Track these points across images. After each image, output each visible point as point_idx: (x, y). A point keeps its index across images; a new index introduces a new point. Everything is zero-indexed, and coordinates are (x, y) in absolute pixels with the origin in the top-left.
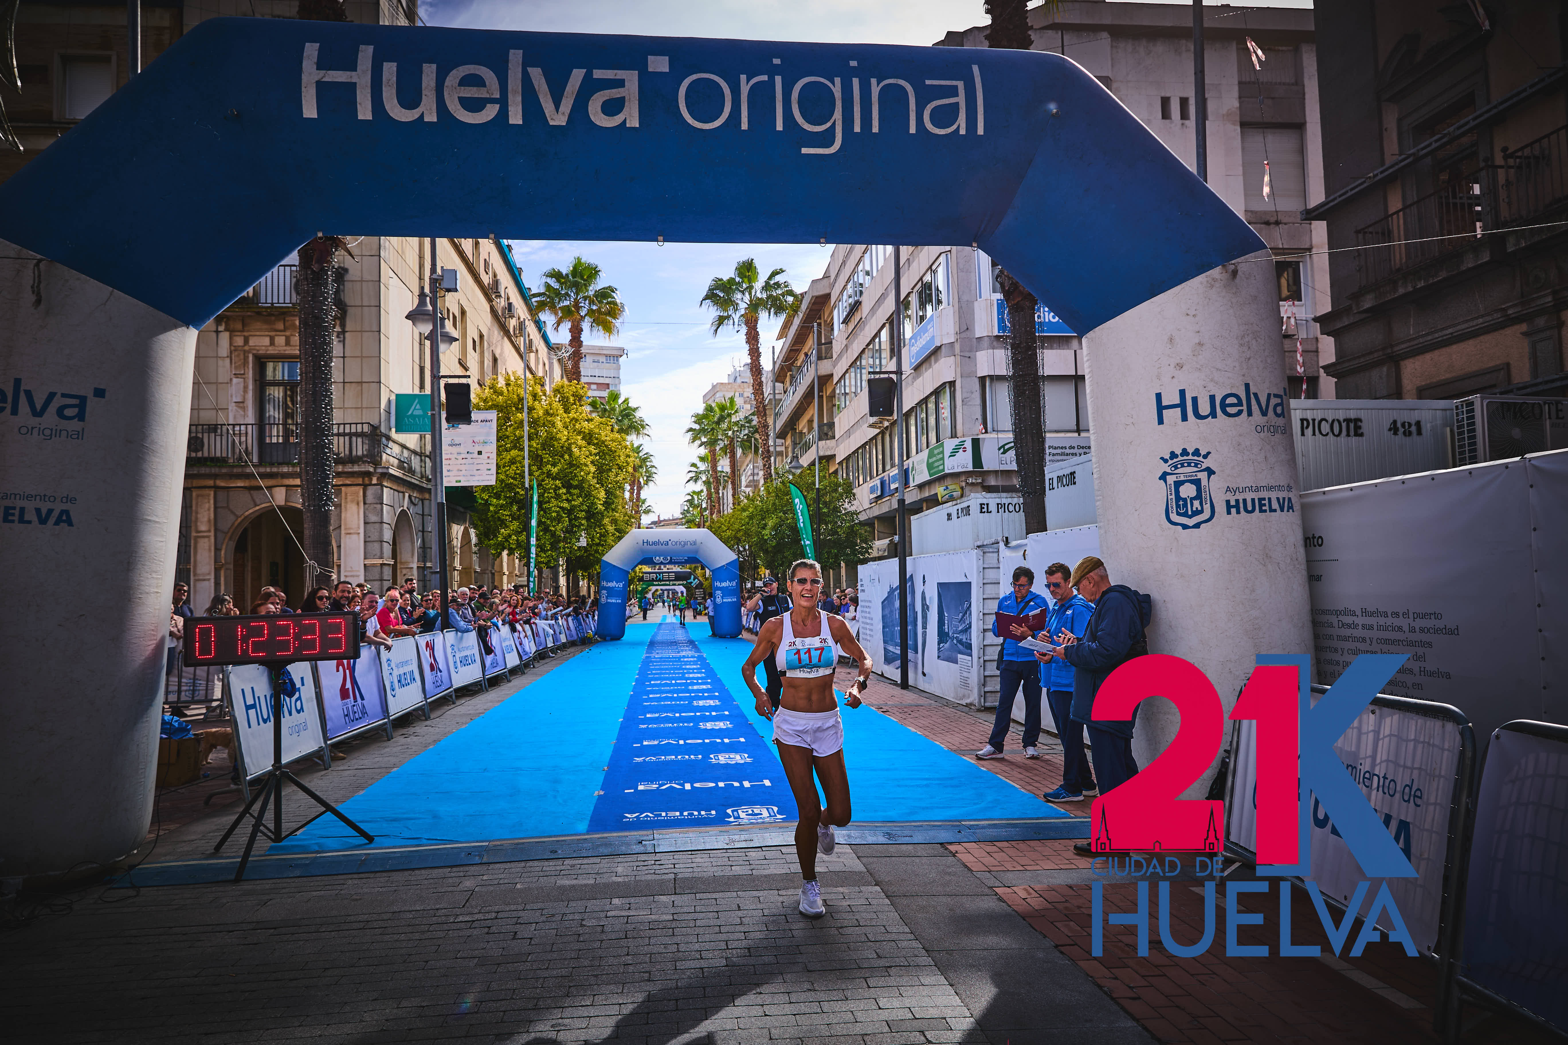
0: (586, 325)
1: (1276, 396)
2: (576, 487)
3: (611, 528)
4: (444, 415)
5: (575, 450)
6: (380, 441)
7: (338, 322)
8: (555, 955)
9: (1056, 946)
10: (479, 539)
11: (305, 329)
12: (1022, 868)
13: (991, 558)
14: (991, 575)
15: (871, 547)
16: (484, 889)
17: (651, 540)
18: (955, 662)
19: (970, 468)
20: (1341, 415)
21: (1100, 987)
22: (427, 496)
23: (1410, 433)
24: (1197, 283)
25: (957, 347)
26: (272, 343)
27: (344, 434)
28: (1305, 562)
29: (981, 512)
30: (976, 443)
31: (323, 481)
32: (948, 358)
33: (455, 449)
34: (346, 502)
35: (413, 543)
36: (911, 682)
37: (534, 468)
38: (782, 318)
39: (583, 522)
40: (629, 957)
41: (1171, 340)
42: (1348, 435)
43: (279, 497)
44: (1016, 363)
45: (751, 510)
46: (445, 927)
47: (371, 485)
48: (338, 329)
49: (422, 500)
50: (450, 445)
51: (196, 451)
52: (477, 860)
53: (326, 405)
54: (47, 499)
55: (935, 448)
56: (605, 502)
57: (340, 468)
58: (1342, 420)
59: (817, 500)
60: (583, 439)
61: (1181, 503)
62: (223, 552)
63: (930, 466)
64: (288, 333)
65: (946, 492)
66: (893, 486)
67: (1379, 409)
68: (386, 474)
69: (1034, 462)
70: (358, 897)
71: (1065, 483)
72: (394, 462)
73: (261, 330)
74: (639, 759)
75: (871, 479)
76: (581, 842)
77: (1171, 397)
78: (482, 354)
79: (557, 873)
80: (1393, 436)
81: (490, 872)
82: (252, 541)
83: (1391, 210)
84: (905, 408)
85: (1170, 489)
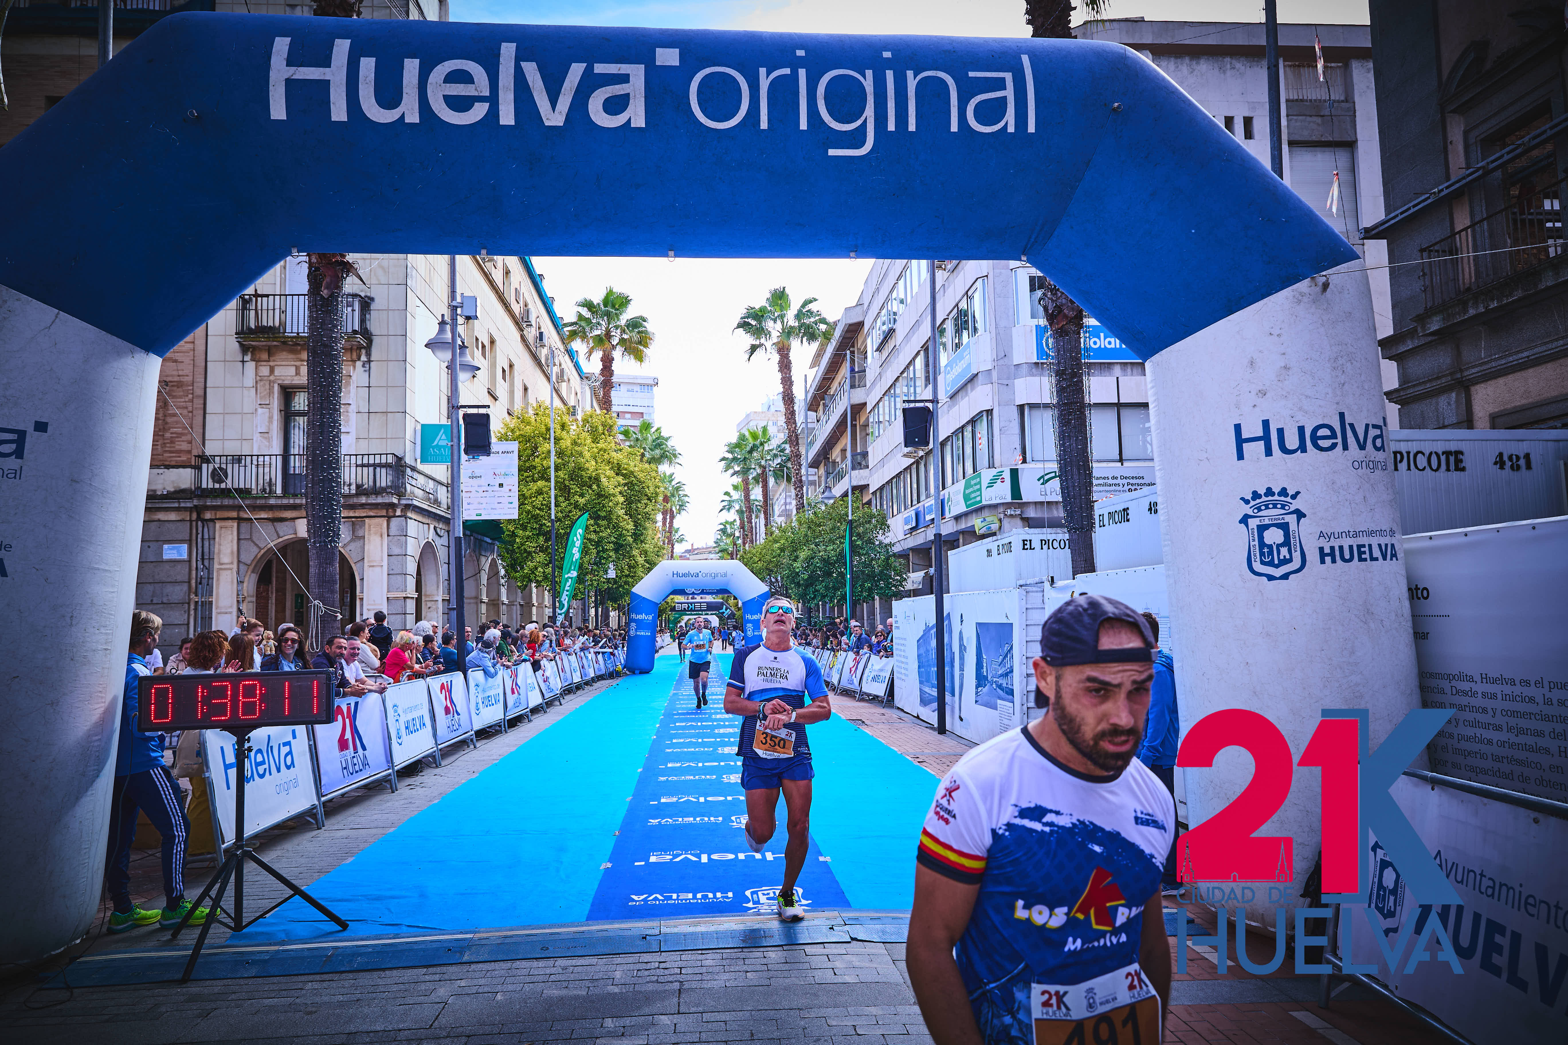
0: (617, 354)
1: (1374, 426)
2: (604, 518)
3: (641, 560)
4: (463, 447)
5: (604, 480)
6: (404, 472)
7: (363, 351)
10: (506, 571)
11: (314, 358)
13: (1035, 598)
14: (1035, 616)
15: (905, 579)
16: (459, 1000)
17: (680, 572)
18: (995, 707)
19: (1009, 500)
20: (1440, 448)
22: (448, 526)
23: (1519, 468)
24: (1281, 299)
25: (995, 374)
26: (298, 373)
27: (368, 465)
28: (1410, 618)
29: (1024, 549)
30: (1014, 473)
31: (331, 517)
32: (984, 386)
33: (474, 482)
34: (370, 534)
35: (438, 575)
36: (948, 726)
37: (561, 499)
38: (815, 345)
39: (611, 554)
41: (1252, 363)
42: (1448, 470)
43: (301, 529)
44: (1061, 391)
45: (782, 542)
47: (395, 516)
48: (364, 358)
49: (448, 532)
50: (470, 477)
51: (220, 481)
52: (456, 957)
53: (334, 436)
55: (972, 478)
56: (634, 534)
57: (363, 500)
58: (1440, 453)
59: (850, 532)
60: (612, 468)
61: (1266, 550)
62: (245, 585)
63: (966, 498)
66: (928, 517)
67: (1482, 440)
68: (410, 505)
69: (1081, 496)
70: (314, 1009)
71: (1117, 520)
72: (419, 493)
73: (286, 360)
74: (654, 822)
75: (905, 509)
76: (578, 936)
77: (1252, 429)
78: (512, 385)
79: (546, 978)
80: (1499, 471)
81: (470, 975)
82: (277, 572)
83: (1459, 227)
84: (941, 437)
85: (1253, 533)
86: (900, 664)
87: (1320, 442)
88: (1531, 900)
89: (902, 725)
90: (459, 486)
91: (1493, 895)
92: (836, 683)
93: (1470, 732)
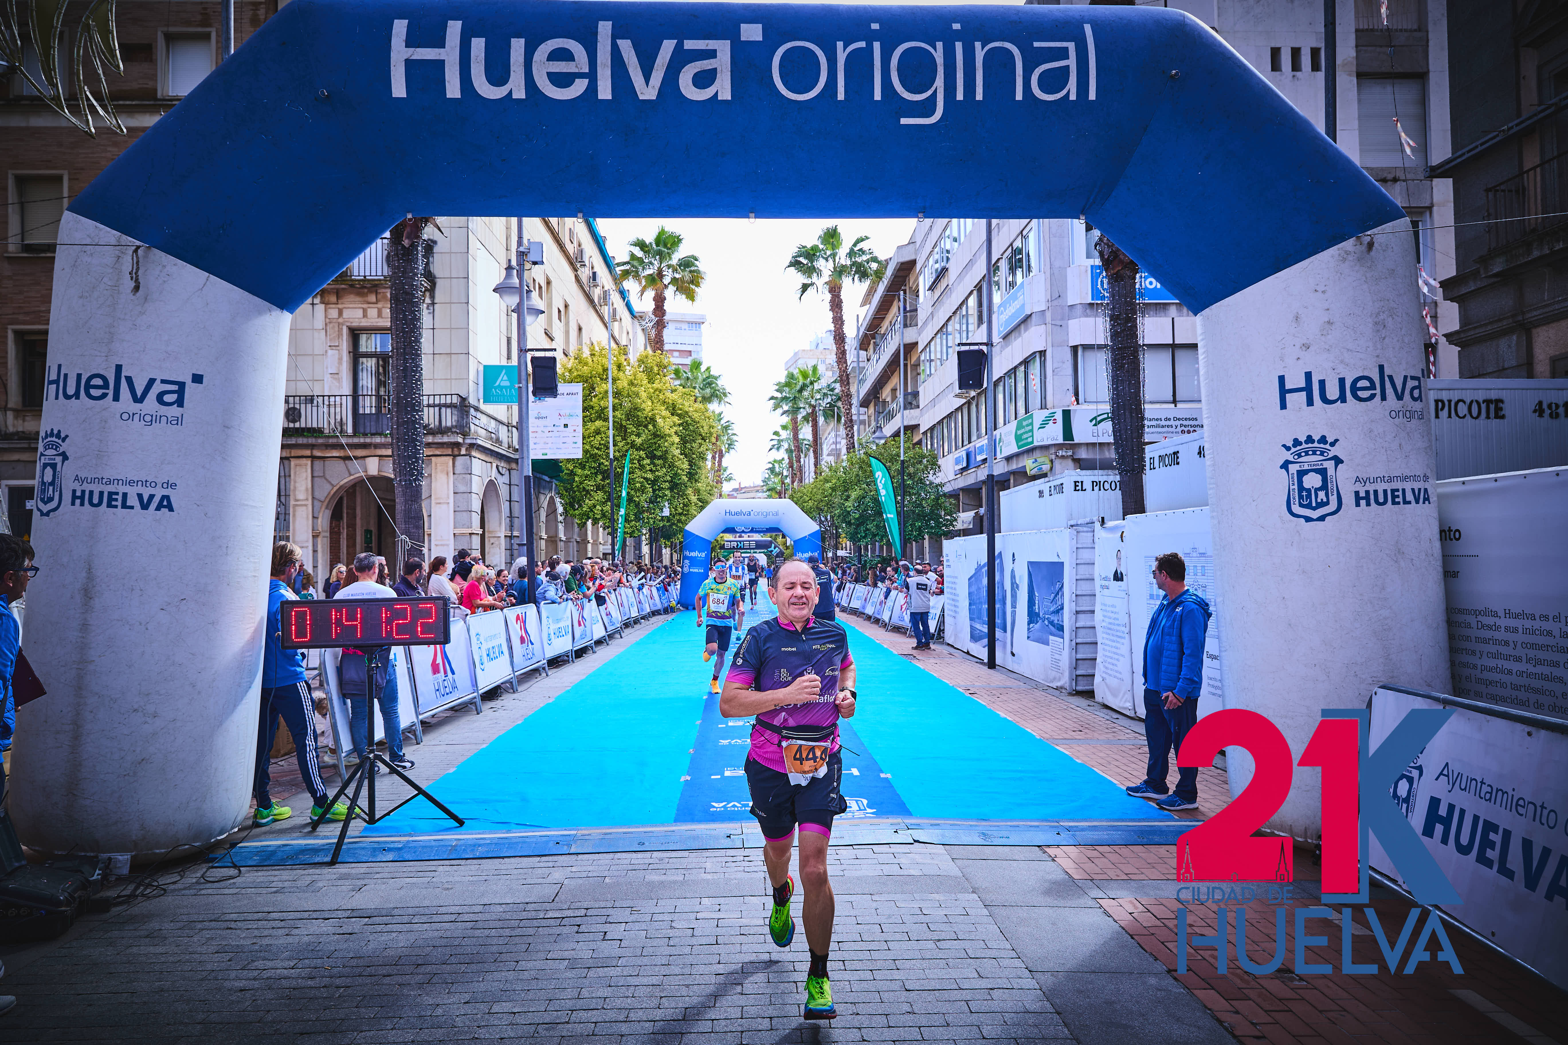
0: (669, 293)
1: (1413, 378)
2: (660, 458)
3: (694, 499)
4: (531, 389)
5: (659, 421)
6: (468, 412)
7: (428, 294)
8: (645, 960)
9: (1169, 971)
10: (565, 509)
11: (396, 305)
12: (1125, 877)
13: (1086, 538)
14: (1085, 555)
15: (956, 520)
16: (573, 882)
17: (731, 511)
18: (1047, 643)
19: (1060, 440)
20: (1481, 396)
21: (1220, 1022)
22: (514, 466)
23: (1557, 415)
24: (1327, 257)
25: (1048, 315)
26: (365, 315)
27: (434, 406)
28: (1441, 558)
29: (1075, 490)
30: (1067, 414)
31: (415, 456)
32: (1038, 327)
33: (541, 422)
34: (436, 473)
35: (500, 512)
36: (998, 661)
37: (619, 439)
38: (866, 284)
39: (667, 492)
40: (721, 966)
41: (1297, 318)
42: (1488, 417)
43: (373, 466)
44: (1114, 335)
45: (834, 481)
46: (535, 923)
47: (460, 455)
48: (428, 300)
49: (509, 470)
50: (536, 418)
51: (294, 421)
52: (565, 850)
53: (417, 380)
54: (148, 485)
55: (1024, 419)
56: (689, 473)
57: (430, 439)
58: (1481, 401)
59: (902, 472)
60: (667, 408)
61: (1304, 494)
62: (320, 520)
63: (1018, 438)
64: (380, 305)
65: (1035, 465)
66: (980, 458)
67: (1523, 389)
68: (474, 444)
69: (1132, 439)
70: (450, 887)
71: (1167, 462)
72: (482, 432)
73: (354, 302)
74: (725, 742)
75: (956, 450)
76: (669, 834)
77: (1295, 380)
78: (567, 324)
79: (646, 867)
80: (1538, 418)
81: (579, 863)
82: (347, 509)
83: (1527, 166)
84: (994, 379)
85: (1293, 478)
86: (951, 602)
87: (1360, 393)
88: (1521, 802)
89: (953, 659)
90: (528, 427)
91: (1490, 800)
92: (887, 620)
93: (1492, 663)
